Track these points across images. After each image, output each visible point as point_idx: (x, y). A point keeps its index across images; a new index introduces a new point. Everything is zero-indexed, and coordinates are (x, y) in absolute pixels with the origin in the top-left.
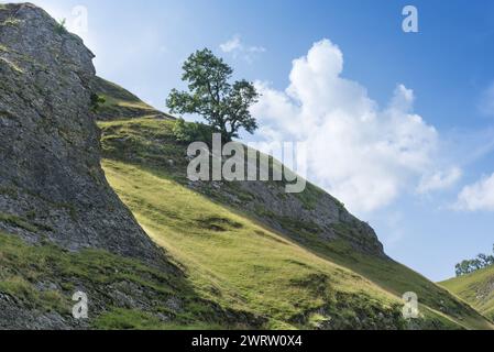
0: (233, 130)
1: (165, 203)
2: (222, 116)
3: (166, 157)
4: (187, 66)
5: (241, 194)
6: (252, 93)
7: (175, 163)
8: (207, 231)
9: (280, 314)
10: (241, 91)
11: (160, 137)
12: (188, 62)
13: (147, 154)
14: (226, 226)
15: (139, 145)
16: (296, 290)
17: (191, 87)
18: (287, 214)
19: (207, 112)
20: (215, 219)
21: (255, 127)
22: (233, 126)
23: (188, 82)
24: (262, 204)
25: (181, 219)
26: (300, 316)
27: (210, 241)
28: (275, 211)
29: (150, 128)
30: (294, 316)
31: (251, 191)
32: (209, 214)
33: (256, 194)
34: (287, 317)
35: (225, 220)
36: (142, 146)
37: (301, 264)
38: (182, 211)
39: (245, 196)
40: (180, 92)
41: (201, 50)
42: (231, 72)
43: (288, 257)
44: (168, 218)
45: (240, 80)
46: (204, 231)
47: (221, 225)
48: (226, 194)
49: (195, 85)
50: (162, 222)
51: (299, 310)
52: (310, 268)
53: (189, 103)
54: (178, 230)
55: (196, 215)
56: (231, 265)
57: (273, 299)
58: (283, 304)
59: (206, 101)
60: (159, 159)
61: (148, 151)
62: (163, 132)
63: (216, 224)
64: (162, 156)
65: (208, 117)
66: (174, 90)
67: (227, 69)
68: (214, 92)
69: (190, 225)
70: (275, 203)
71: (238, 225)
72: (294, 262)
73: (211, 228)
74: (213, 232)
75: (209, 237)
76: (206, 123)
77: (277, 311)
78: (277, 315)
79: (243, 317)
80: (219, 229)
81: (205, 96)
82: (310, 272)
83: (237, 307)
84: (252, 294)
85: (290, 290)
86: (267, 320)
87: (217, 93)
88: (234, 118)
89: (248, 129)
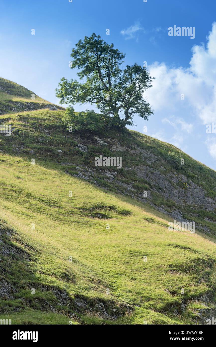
0: (127, 117)
1: (46, 193)
2: (115, 102)
3: (54, 148)
4: (75, 53)
5: (137, 183)
6: (145, 78)
7: (65, 153)
8: (90, 219)
9: (151, 302)
10: (134, 76)
11: (50, 127)
12: (76, 48)
13: (35, 145)
14: (112, 214)
15: (26, 136)
16: (175, 276)
17: (81, 75)
18: (189, 203)
19: (100, 100)
20: (100, 207)
21: (150, 113)
22: (126, 113)
23: (77, 70)
24: (161, 193)
25: (62, 208)
26: (176, 304)
27: (91, 229)
28: (175, 200)
29: (39, 119)
30: (169, 305)
31: (147, 180)
32: (95, 202)
33: (153, 183)
34: (160, 306)
35: (111, 208)
36: (30, 137)
37: (185, 248)
38: (64, 199)
39: (141, 185)
40: (69, 80)
41: (89, 36)
42: (122, 57)
43: (172, 242)
44: (47, 207)
45: (131, 65)
46: (87, 219)
47: (107, 213)
48: (120, 184)
49: (84, 72)
50: (40, 210)
51: (176, 298)
52: (195, 252)
53: (80, 92)
54: (56, 219)
55: (79, 203)
56: (105, 251)
57: (145, 286)
58: (157, 291)
59: (98, 89)
60: (49, 150)
61: (37, 142)
62: (53, 123)
63: (101, 212)
64: (51, 147)
65: (101, 105)
66: (63, 79)
67: (118, 54)
68: (106, 80)
69: (71, 213)
70: (175, 192)
71: (126, 213)
72: (177, 246)
73: (95, 216)
74: (97, 220)
75: (91, 225)
76: (98, 111)
77: (148, 299)
78: (147, 304)
79: (99, 305)
80: (104, 217)
81: (97, 83)
82: (194, 256)
83: (92, 294)
84: (121, 281)
85: (168, 276)
86: (132, 309)
87: (109, 80)
88: (127, 105)
89: (142, 115)
